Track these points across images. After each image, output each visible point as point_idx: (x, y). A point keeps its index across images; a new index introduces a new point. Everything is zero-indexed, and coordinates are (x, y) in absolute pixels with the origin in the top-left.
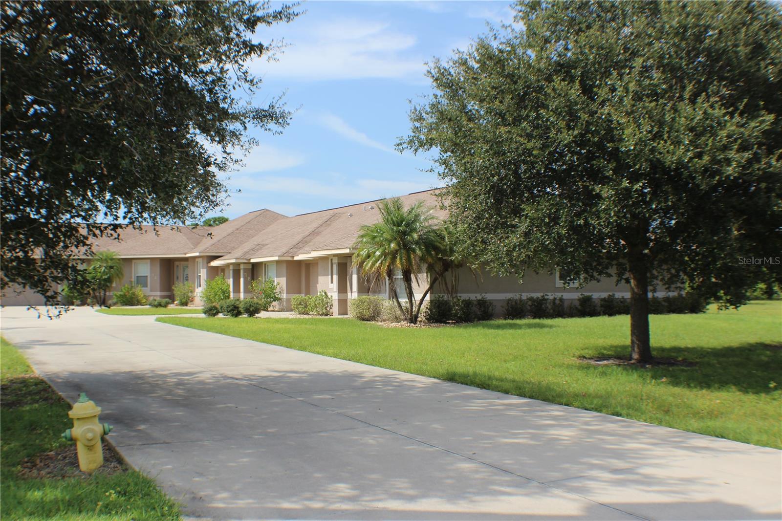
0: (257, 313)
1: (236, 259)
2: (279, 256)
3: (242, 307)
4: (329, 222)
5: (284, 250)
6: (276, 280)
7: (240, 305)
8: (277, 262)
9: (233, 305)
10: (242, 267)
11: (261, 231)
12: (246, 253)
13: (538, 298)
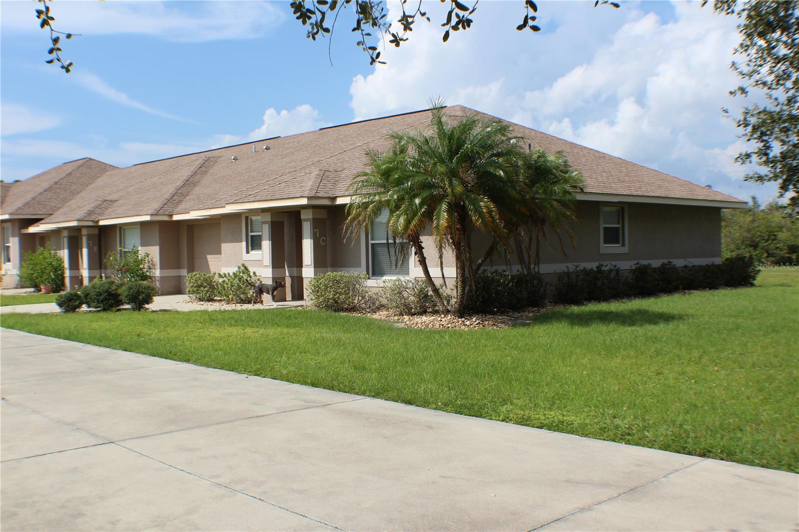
0: (148, 304)
1: (78, 220)
2: (152, 215)
3: (126, 294)
4: (204, 169)
5: (156, 206)
6: (142, 251)
7: (120, 291)
8: (143, 224)
9: (107, 291)
10: (84, 232)
11: (87, 186)
12: (90, 213)
13: (591, 269)
